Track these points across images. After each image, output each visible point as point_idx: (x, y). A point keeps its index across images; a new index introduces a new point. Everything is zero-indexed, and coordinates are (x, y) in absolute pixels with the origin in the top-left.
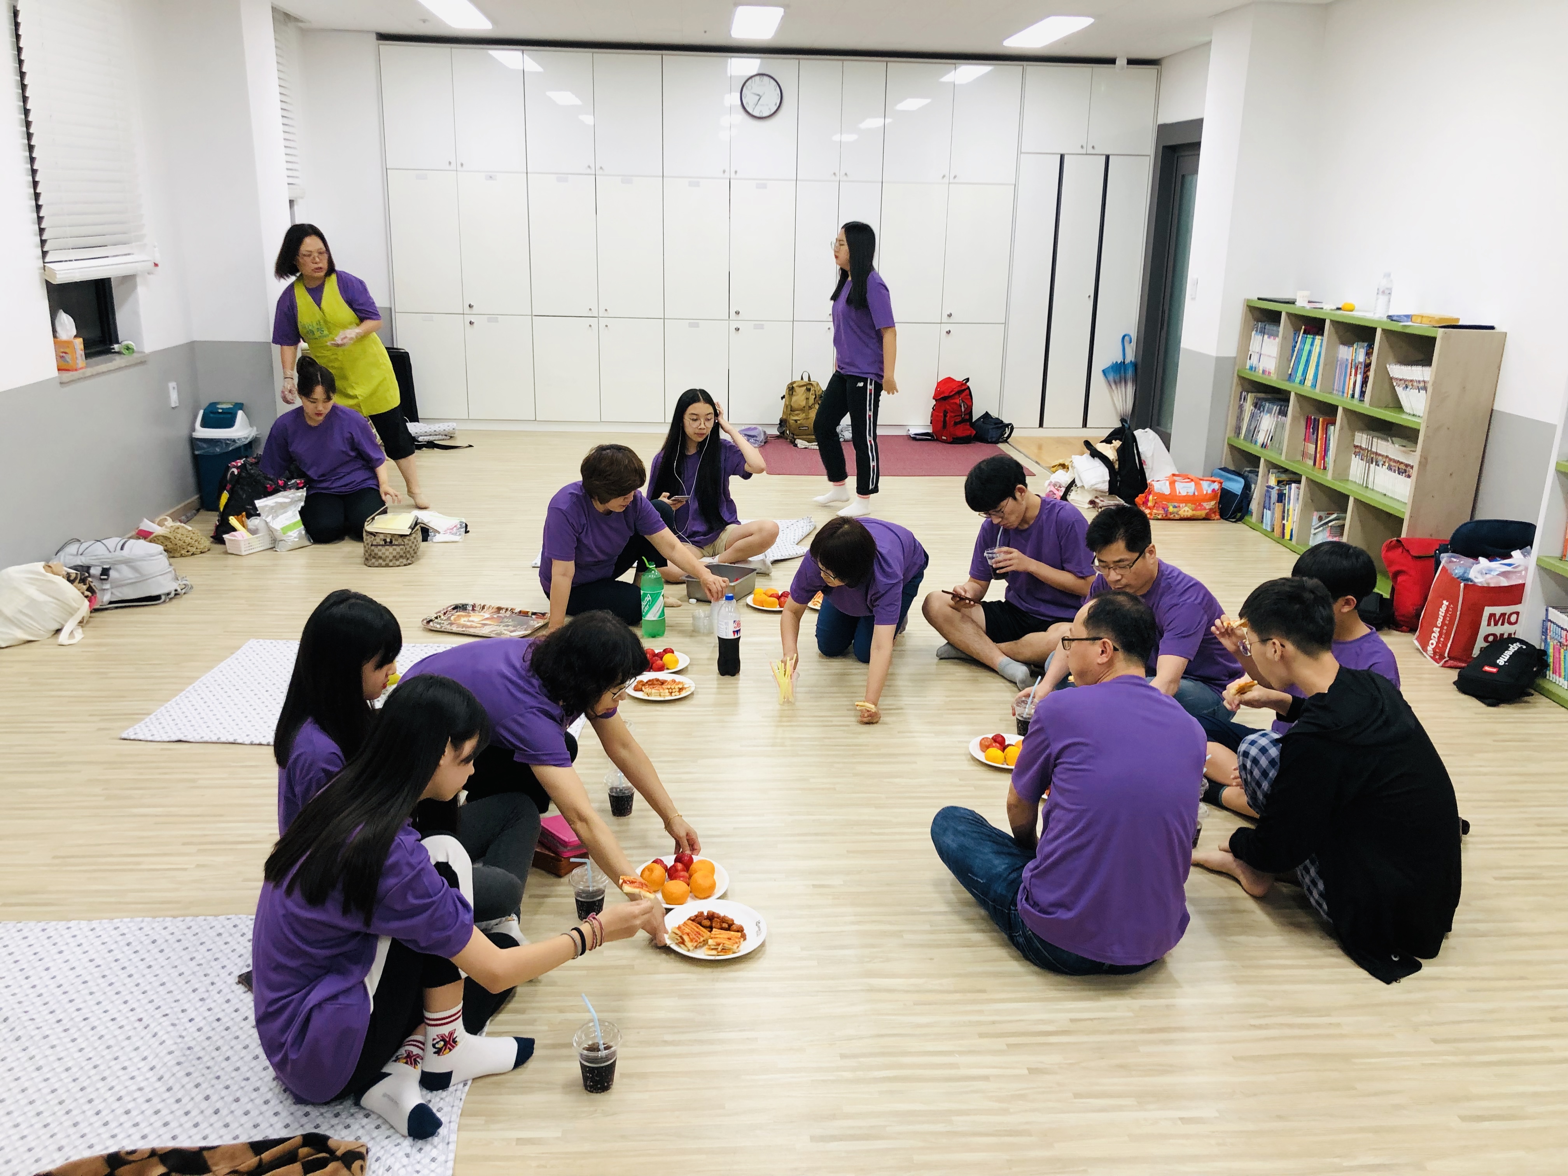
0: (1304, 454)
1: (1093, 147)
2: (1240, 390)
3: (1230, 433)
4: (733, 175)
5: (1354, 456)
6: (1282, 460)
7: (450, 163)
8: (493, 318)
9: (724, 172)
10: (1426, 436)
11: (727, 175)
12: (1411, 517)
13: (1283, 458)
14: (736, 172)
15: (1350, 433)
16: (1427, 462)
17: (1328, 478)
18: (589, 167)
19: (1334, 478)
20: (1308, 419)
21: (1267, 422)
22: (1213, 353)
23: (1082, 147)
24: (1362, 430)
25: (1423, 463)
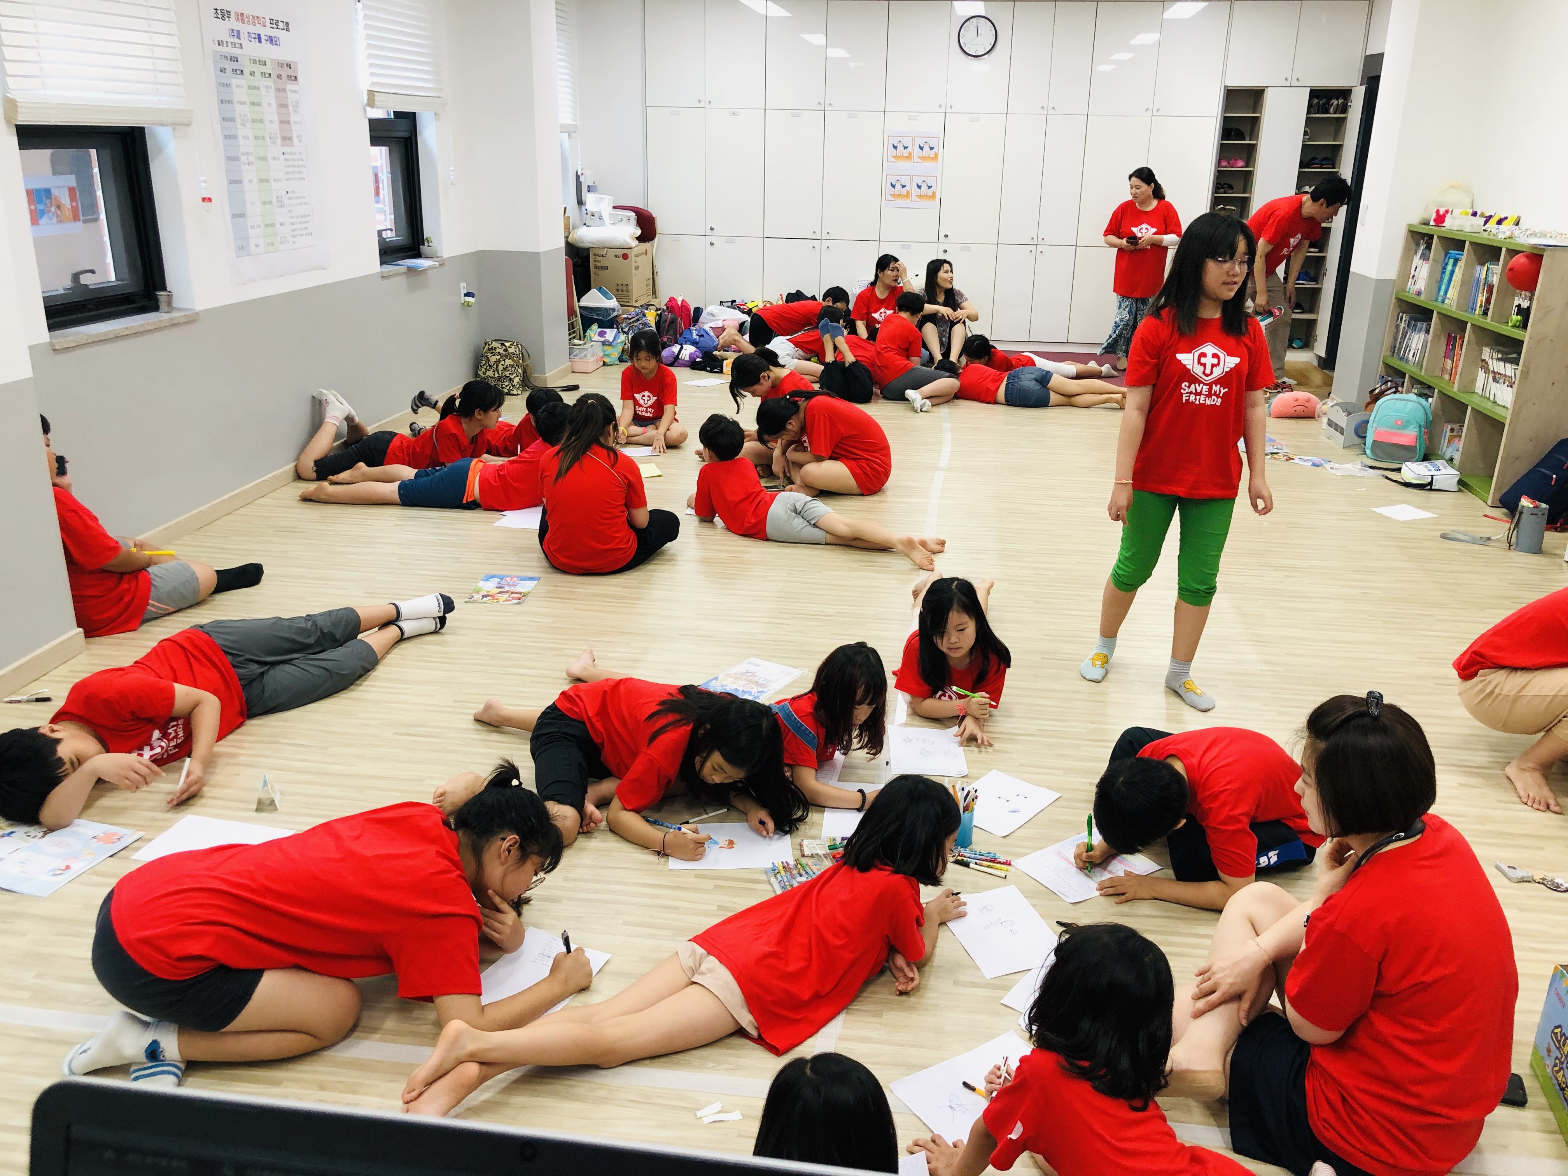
0: (1443, 370)
1: (1298, 79)
2: (1399, 311)
3: (1385, 352)
4: (948, 110)
5: (1480, 369)
6: (1422, 375)
7: (700, 101)
8: (730, 239)
9: (940, 106)
10: (1529, 348)
11: (943, 110)
12: (1511, 422)
13: (1423, 373)
14: (951, 107)
15: (1477, 348)
16: (1528, 372)
17: (1454, 390)
18: (819, 103)
19: (1459, 390)
20: (1449, 336)
21: (1416, 341)
22: (1374, 276)
23: (1286, 79)
24: (1487, 345)
25: (1525, 374)
